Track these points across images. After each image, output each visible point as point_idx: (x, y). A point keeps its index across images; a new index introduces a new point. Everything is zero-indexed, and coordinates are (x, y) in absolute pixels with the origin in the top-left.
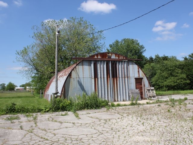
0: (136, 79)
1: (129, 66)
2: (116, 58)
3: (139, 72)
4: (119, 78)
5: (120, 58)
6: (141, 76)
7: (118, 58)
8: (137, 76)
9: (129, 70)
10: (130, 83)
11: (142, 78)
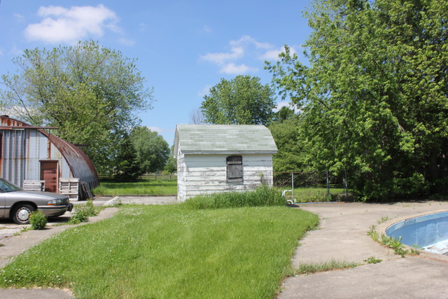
0: (42, 162)
1: (29, 138)
2: (3, 125)
3: (49, 149)
4: (5, 159)
5: (12, 125)
6: (53, 158)
7: (6, 125)
8: (44, 157)
9: (28, 146)
10: (30, 168)
11: (56, 162)
